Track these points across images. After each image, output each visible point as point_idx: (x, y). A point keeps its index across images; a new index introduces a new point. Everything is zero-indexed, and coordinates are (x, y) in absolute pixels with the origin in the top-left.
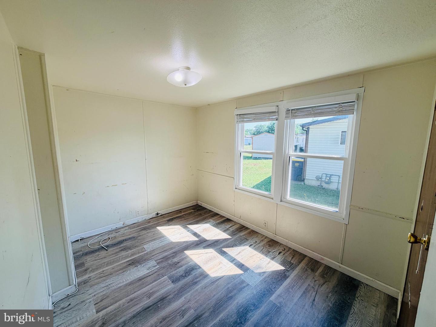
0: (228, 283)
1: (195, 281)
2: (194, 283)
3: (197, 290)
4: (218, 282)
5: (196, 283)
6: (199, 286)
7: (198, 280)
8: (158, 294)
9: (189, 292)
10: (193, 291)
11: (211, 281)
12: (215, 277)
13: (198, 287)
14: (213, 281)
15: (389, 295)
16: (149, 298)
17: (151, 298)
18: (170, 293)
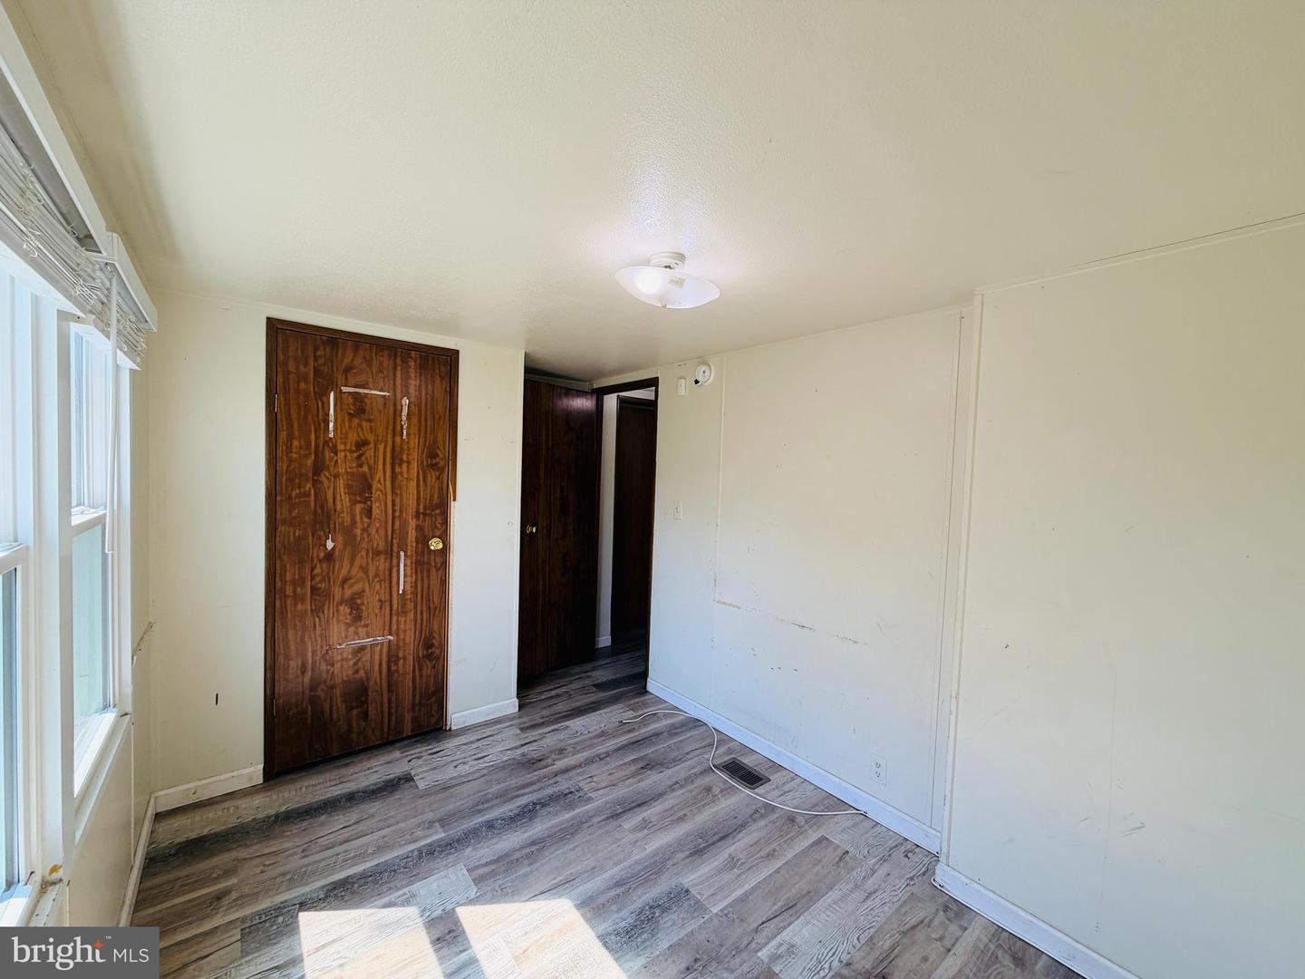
0: (526, 875)
1: (619, 890)
2: (624, 885)
3: (616, 865)
4: (554, 881)
5: (618, 884)
6: (610, 873)
7: (613, 893)
8: (716, 864)
9: (636, 862)
10: (627, 863)
11: (572, 886)
12: (560, 897)
13: (613, 872)
14: (567, 885)
15: (155, 821)
16: (731, 858)
17: (727, 855)
18: (684, 862)
